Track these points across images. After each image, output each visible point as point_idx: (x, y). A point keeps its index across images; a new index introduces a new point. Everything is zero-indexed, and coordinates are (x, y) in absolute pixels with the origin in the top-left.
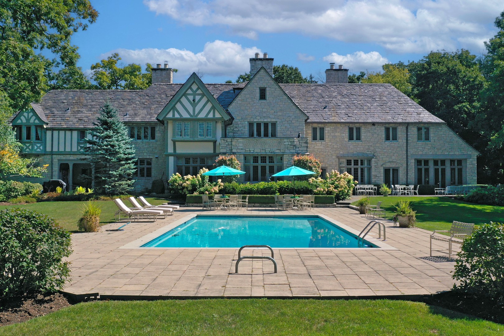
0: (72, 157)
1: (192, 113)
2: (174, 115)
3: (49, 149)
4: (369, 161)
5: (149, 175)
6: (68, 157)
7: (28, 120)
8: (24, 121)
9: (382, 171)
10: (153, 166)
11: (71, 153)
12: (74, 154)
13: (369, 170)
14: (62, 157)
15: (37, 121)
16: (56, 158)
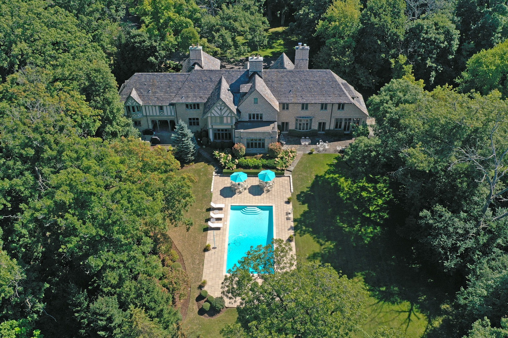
0: (157, 118)
1: (220, 114)
2: (211, 115)
3: (145, 114)
4: (311, 120)
5: (198, 124)
6: (155, 118)
7: (132, 103)
8: (130, 104)
9: (317, 124)
10: (200, 121)
11: (156, 116)
12: (158, 116)
13: (311, 124)
14: (151, 118)
15: (137, 104)
16: (149, 119)
